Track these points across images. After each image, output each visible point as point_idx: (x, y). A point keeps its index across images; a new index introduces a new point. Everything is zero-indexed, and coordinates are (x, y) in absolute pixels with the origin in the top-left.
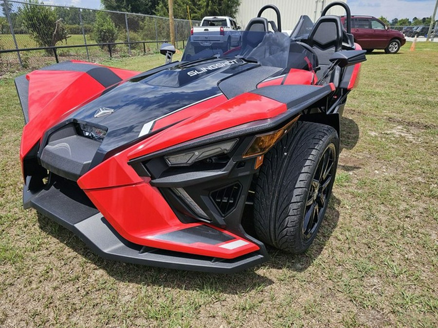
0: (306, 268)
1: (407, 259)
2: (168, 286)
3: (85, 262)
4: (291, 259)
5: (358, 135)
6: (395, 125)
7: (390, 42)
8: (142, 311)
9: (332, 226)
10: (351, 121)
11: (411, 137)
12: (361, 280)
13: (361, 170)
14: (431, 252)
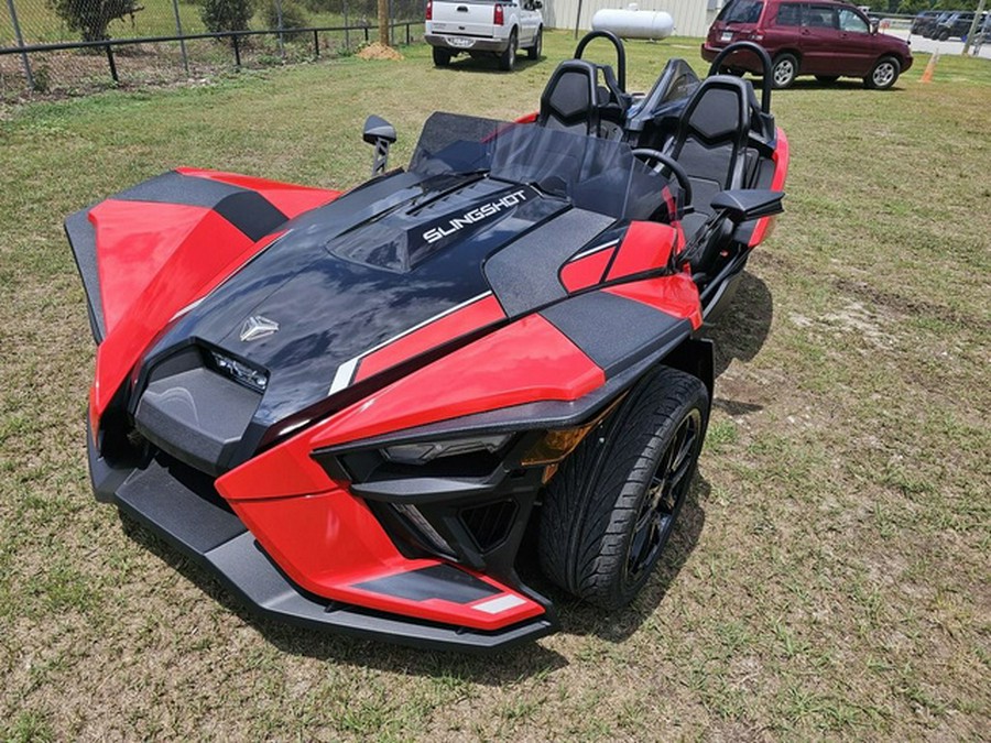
0: (629, 635)
1: (815, 623)
2: (376, 667)
3: (219, 612)
4: (604, 614)
5: (770, 324)
6: (848, 300)
7: (878, 63)
8: (329, 715)
9: (687, 545)
10: (760, 284)
11: (875, 334)
12: (725, 662)
13: (761, 412)
14: (861, 607)
